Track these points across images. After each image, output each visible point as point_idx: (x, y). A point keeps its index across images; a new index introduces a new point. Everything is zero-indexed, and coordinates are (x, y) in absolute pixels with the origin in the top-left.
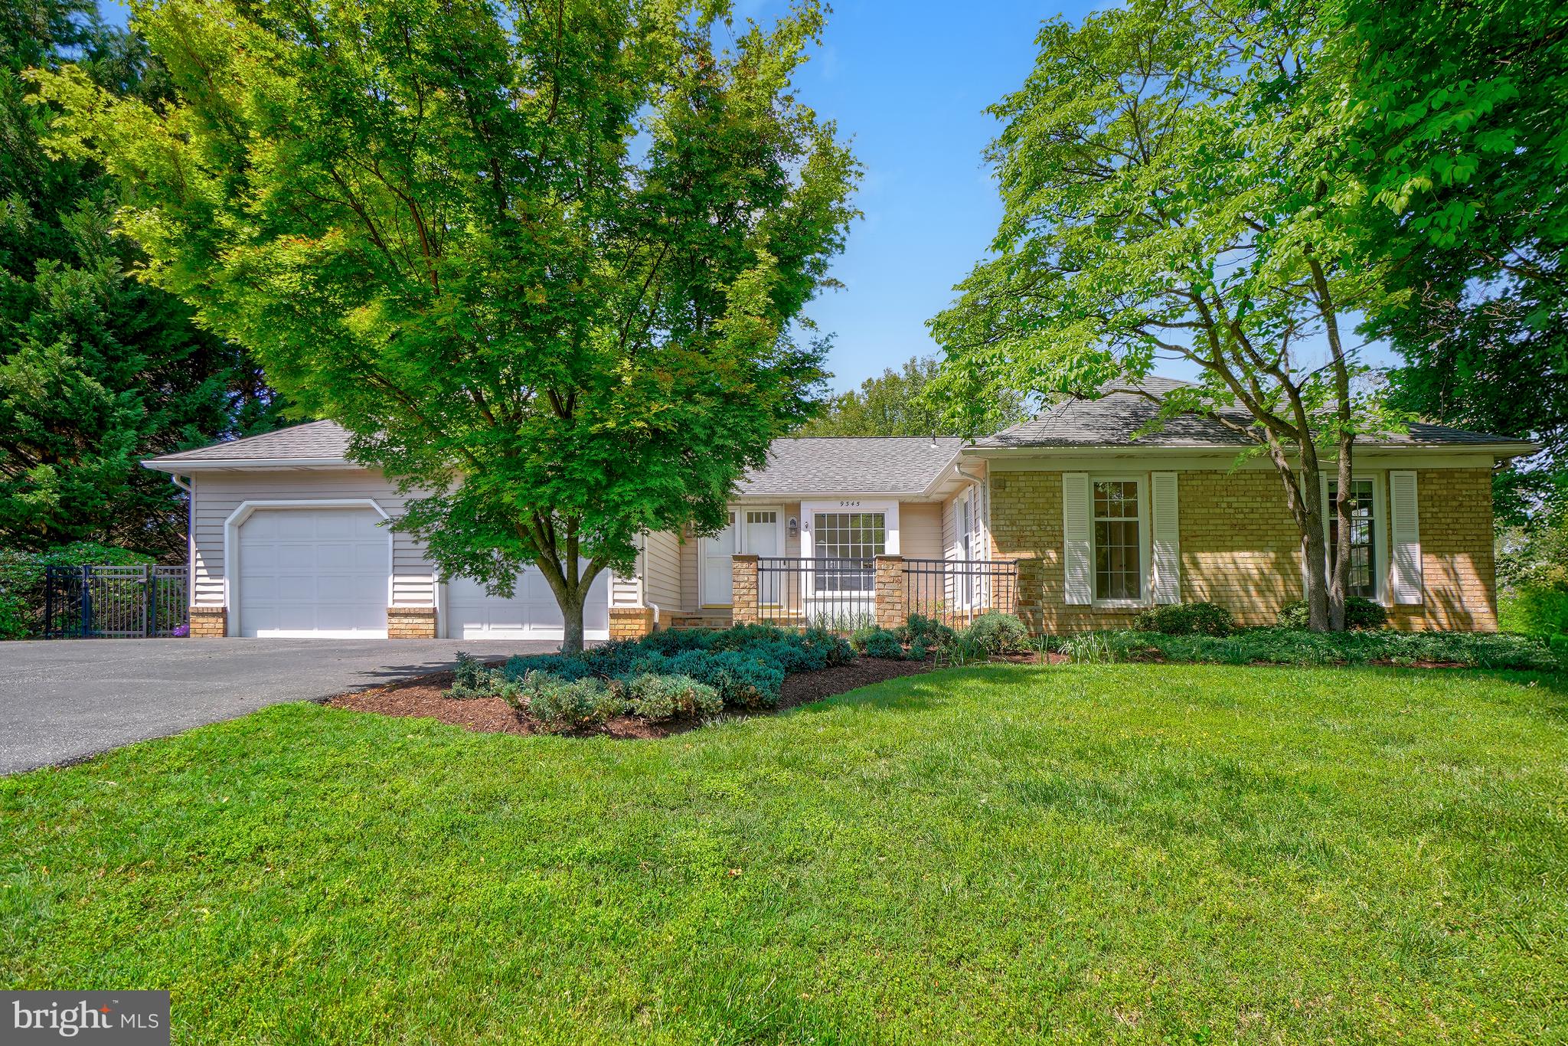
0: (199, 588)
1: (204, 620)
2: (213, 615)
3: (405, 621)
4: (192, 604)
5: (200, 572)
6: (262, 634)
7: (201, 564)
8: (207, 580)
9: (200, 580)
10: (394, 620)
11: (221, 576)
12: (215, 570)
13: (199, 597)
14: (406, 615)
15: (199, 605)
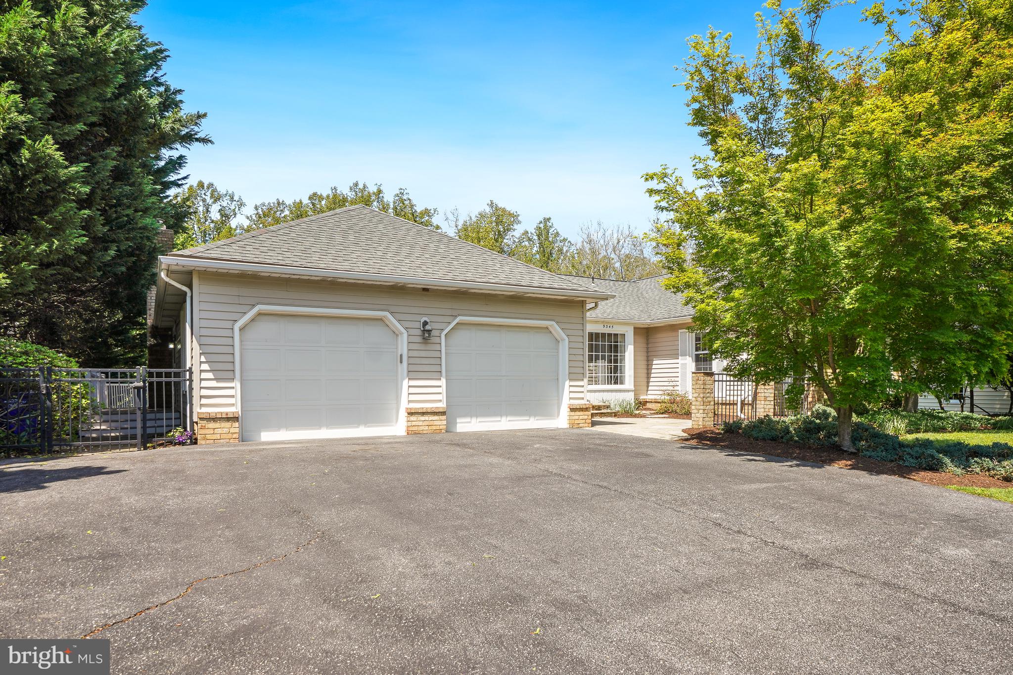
0: (204, 392)
1: (217, 425)
2: (228, 419)
3: (423, 418)
4: (197, 409)
5: (204, 375)
6: (266, 436)
7: (205, 367)
8: (214, 384)
9: (204, 384)
10: (413, 418)
11: (233, 380)
12: (223, 372)
13: (204, 401)
14: (423, 414)
15: (204, 410)
